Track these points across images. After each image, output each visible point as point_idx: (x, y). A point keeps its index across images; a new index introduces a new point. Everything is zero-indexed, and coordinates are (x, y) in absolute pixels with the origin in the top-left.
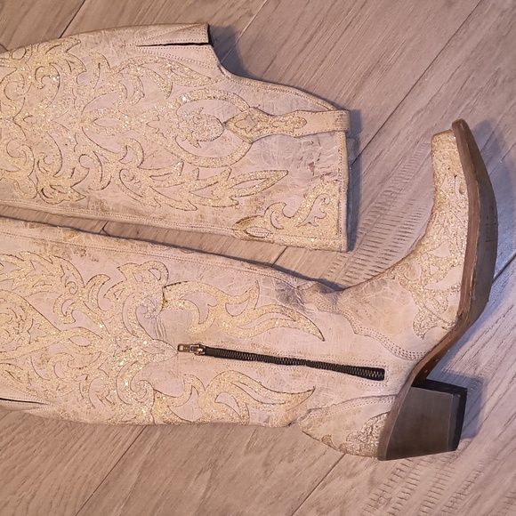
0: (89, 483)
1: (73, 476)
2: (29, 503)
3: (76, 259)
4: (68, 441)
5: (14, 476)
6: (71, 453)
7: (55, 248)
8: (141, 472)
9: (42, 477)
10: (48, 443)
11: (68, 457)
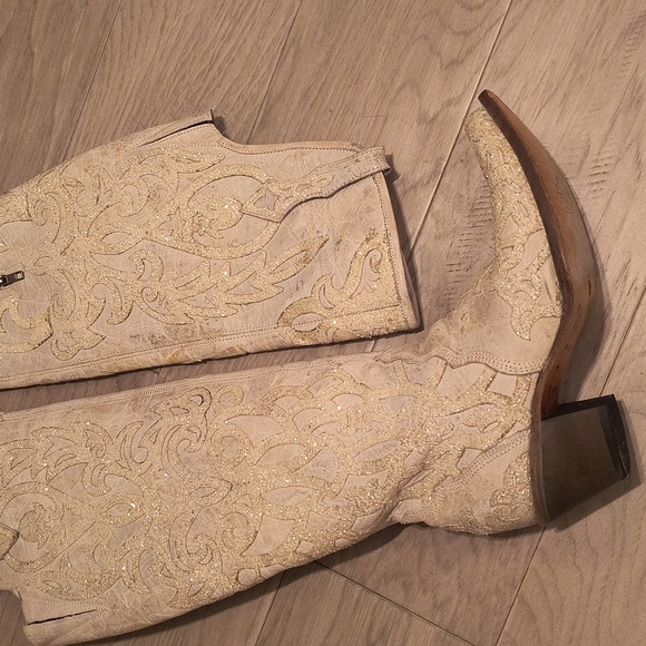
0: (103, 79)
1: (123, 77)
2: (166, 16)
3: (160, 330)
4: (139, 111)
5: (193, 36)
6: (133, 99)
7: (189, 334)
8: (53, 122)
9: (158, 55)
10: (162, 96)
11: (134, 94)
